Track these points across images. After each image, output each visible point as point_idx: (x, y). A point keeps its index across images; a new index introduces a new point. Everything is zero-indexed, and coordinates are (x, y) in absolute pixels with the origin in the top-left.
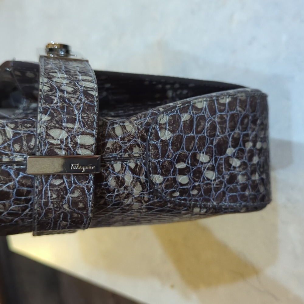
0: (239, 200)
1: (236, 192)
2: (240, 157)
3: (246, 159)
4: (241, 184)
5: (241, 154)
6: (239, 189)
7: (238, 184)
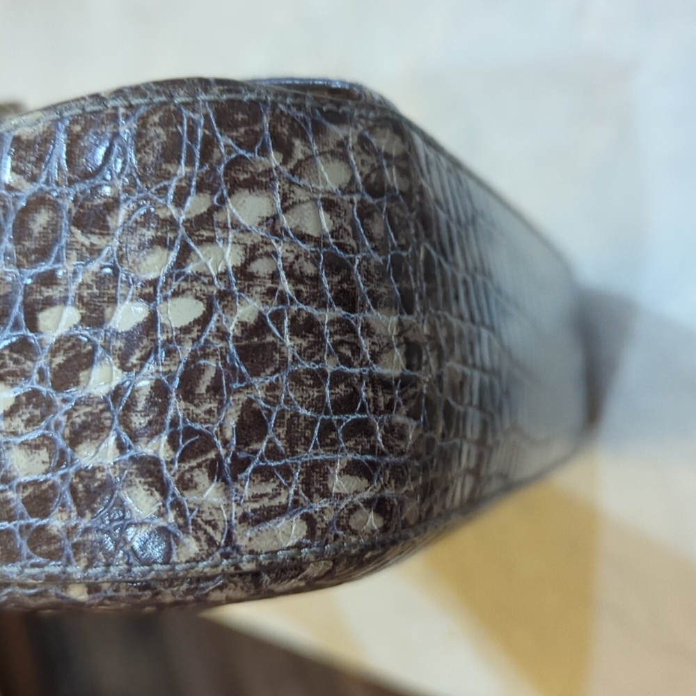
0: (26, 550)
1: (10, 519)
2: (13, 374)
3: (42, 379)
4: (25, 486)
5: (16, 362)
6: (21, 508)
7: (15, 483)
